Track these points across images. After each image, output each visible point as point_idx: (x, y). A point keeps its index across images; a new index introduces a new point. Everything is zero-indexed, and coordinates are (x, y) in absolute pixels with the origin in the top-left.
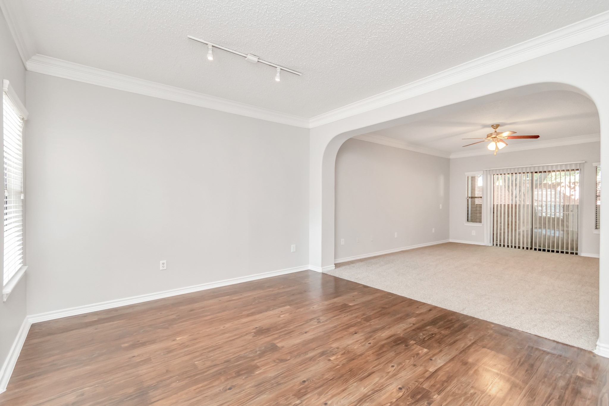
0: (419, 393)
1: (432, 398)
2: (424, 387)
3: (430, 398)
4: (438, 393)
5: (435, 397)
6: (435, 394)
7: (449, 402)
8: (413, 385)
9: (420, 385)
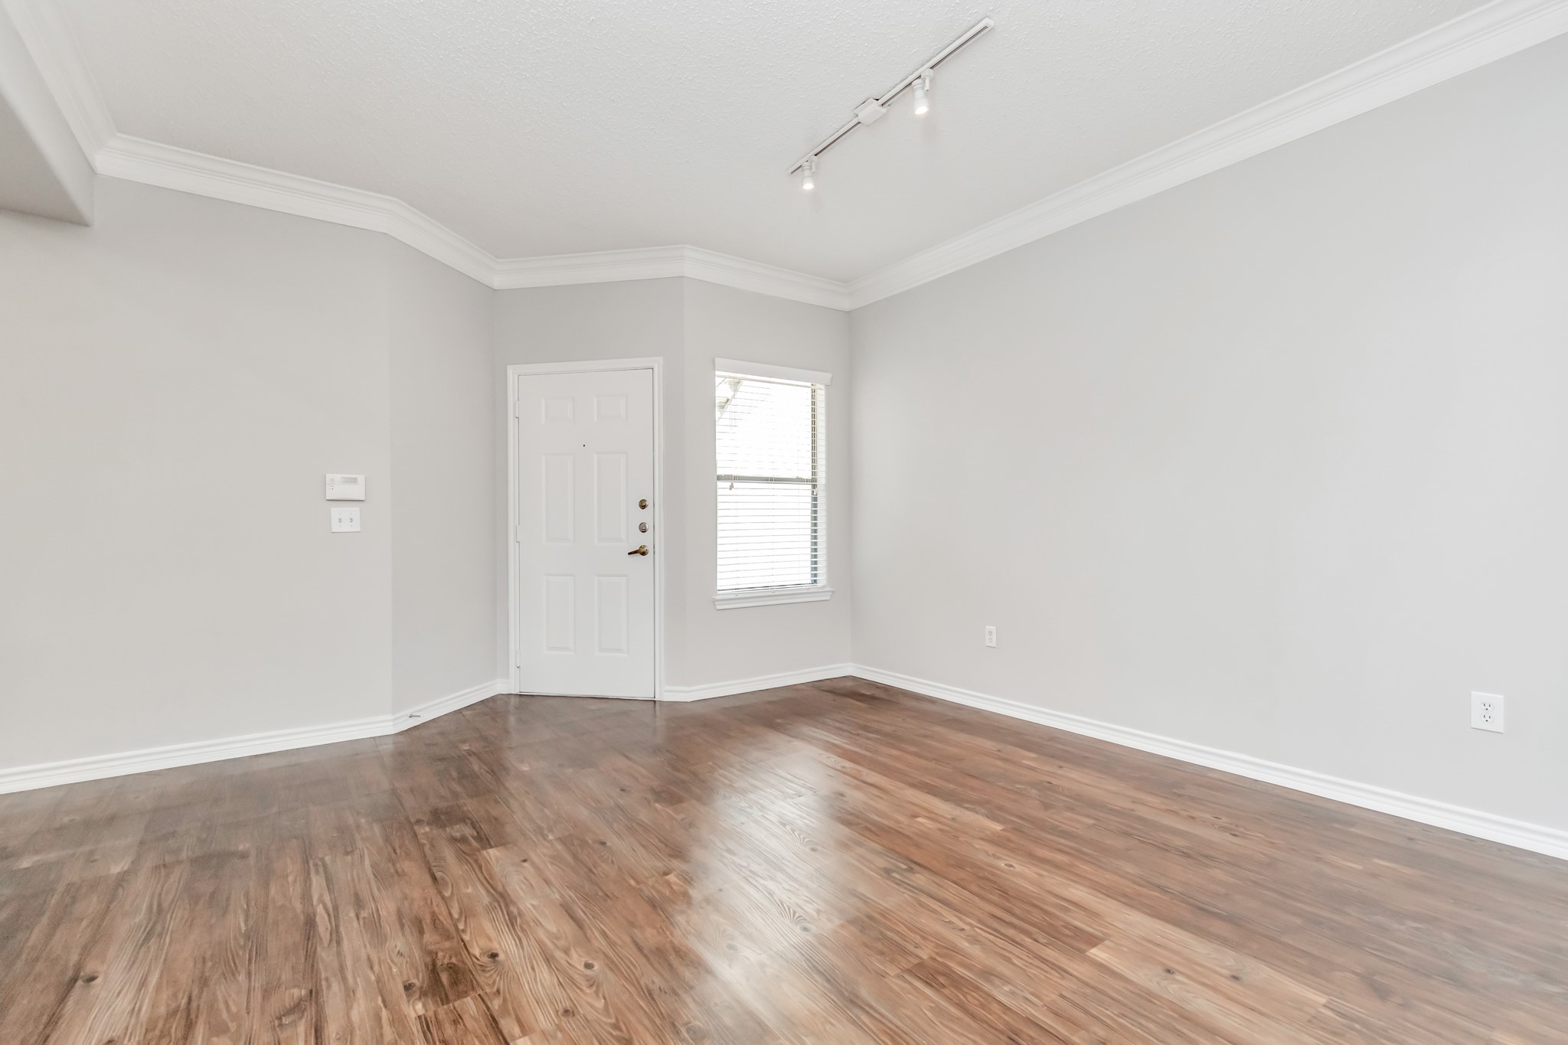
0: (455, 983)
1: (420, 998)
2: (465, 1000)
3: (423, 994)
4: (426, 1019)
5: (419, 1006)
6: (426, 1011)
7: (381, 1028)
8: (491, 982)
9: (479, 995)
